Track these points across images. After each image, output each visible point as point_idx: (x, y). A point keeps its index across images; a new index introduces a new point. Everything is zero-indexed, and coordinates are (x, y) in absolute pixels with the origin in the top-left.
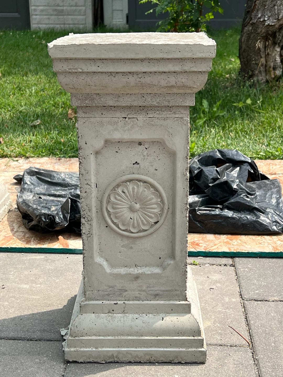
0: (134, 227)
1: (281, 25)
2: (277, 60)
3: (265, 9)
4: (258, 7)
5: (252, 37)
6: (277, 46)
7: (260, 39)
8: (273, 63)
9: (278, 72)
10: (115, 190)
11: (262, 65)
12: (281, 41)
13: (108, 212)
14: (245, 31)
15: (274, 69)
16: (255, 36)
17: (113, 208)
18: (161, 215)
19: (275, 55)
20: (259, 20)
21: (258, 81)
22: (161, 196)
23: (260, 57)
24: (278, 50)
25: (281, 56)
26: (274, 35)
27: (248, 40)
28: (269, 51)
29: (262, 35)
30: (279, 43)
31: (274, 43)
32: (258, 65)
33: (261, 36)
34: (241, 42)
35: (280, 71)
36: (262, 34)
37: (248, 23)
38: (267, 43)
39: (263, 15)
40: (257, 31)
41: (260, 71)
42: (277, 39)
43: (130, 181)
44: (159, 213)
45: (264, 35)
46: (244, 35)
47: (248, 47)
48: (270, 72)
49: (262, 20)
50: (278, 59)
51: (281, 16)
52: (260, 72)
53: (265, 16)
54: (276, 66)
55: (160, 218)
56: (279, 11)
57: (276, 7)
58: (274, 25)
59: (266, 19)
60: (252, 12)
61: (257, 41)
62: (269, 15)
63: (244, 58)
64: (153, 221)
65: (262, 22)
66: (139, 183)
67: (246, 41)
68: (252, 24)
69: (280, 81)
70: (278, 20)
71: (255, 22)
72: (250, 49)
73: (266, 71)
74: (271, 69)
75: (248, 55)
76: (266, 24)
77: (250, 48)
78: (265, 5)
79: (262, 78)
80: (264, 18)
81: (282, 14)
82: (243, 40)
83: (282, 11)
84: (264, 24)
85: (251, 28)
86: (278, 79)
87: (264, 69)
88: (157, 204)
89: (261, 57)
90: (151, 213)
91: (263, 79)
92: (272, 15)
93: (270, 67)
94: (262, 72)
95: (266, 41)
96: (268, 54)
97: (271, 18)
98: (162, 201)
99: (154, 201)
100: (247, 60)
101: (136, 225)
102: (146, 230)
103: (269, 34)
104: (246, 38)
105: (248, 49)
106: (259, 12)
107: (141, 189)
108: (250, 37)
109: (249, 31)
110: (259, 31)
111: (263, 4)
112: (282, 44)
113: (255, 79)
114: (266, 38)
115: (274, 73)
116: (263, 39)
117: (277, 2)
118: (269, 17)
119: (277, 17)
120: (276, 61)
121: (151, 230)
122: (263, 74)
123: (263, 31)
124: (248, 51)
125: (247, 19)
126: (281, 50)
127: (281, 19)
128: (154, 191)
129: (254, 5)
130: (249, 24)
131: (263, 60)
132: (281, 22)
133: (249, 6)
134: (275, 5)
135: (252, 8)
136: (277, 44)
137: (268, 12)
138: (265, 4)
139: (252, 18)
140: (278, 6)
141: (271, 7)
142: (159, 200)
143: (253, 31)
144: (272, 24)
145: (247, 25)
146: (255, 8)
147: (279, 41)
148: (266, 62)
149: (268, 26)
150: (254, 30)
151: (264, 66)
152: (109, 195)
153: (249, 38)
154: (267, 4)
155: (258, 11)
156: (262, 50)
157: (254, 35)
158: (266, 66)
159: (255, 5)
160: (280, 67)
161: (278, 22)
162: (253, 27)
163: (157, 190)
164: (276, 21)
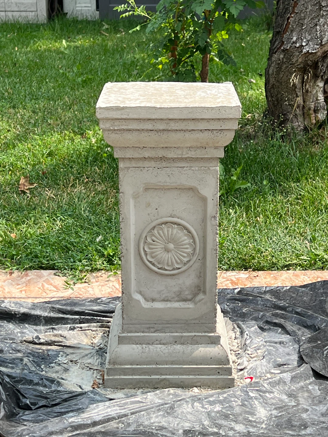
0: (168, 266)
1: (325, 52)
2: (319, 98)
3: (303, 29)
4: (292, 26)
5: (283, 68)
6: (320, 79)
7: (295, 71)
8: (313, 103)
9: (321, 116)
10: (151, 232)
11: (298, 107)
12: (325, 72)
13: (145, 251)
14: (273, 59)
15: (316, 111)
16: (288, 67)
17: (150, 248)
18: (193, 254)
19: (317, 92)
20: (294, 45)
21: (293, 129)
22: (193, 237)
23: (295, 96)
24: (321, 84)
25: (325, 92)
26: (315, 65)
27: (278, 73)
28: (307, 86)
29: (299, 67)
30: (322, 76)
31: (316, 77)
32: (294, 106)
33: (297, 68)
34: (268, 74)
35: (323, 114)
36: (298, 65)
37: (278, 49)
38: (306, 78)
39: (299, 39)
40: (291, 60)
41: (296, 114)
42: (319, 70)
43: (166, 223)
44: (192, 252)
45: (302, 65)
46: (273, 65)
47: (278, 81)
48: (309, 115)
49: (298, 45)
50: (321, 97)
51: (325, 40)
52: (296, 116)
53: (302, 40)
54: (318, 107)
55: (192, 257)
56: (323, 33)
57: (318, 27)
58: (315, 53)
59: (304, 44)
60: (284, 34)
61: (292, 74)
62: (309, 39)
63: (272, 97)
64: (185, 260)
65: (298, 47)
66: (173, 226)
67: (275, 73)
68: (283, 51)
69: (324, 129)
70: (322, 45)
71: (288, 48)
72: (282, 85)
73: (304, 114)
74: (312, 112)
75: (279, 92)
76: (304, 51)
77: (281, 83)
78: (302, 24)
79: (298, 124)
80: (302, 42)
81: (326, 37)
82: (271, 72)
83: (327, 34)
84: (302, 51)
85: (282, 56)
86: (321, 125)
87: (301, 113)
88: (189, 244)
89: (297, 96)
90: (183, 252)
91: (299, 126)
92: (312, 38)
93: (310, 109)
94: (299, 116)
95: (304, 73)
96: (307, 91)
97: (310, 43)
98: (194, 242)
99: (187, 241)
100: (277, 100)
101: (170, 264)
102: (179, 268)
103: (309, 65)
104: (275, 70)
105: (277, 84)
106: (294, 34)
107: (175, 231)
108: (281, 68)
109: (280, 60)
110: (294, 60)
111: (299, 23)
112: (326, 77)
113: (289, 125)
114: (304, 70)
115: (316, 117)
116: (299, 71)
117: (319, 20)
118: (308, 41)
119: (320, 41)
120: (317, 100)
121: (184, 268)
122: (300, 119)
123: (300, 60)
124: (279, 87)
125: (277, 43)
126: (325, 85)
127: (325, 44)
128: (187, 233)
129: (286, 23)
130: (280, 50)
131: (300, 100)
132: (326, 48)
133: (279, 25)
134: (316, 25)
135: (284, 27)
136: (320, 77)
137: (307, 35)
138: (302, 22)
139: (283, 42)
140: (320, 26)
141: (311, 28)
142: (192, 241)
143: (285, 60)
144: (313, 52)
145: (276, 52)
146: (288, 27)
147: (322, 74)
148: (304, 102)
149: (308, 54)
150: (287, 58)
151: (301, 108)
152: (146, 237)
153: (279, 69)
154: (306, 22)
155: (292, 31)
156: (299, 86)
157: (287, 65)
158: (304, 107)
159: (288, 23)
160: (324, 109)
161: (321, 49)
162: (284, 55)
163: (189, 232)
164: (318, 47)
